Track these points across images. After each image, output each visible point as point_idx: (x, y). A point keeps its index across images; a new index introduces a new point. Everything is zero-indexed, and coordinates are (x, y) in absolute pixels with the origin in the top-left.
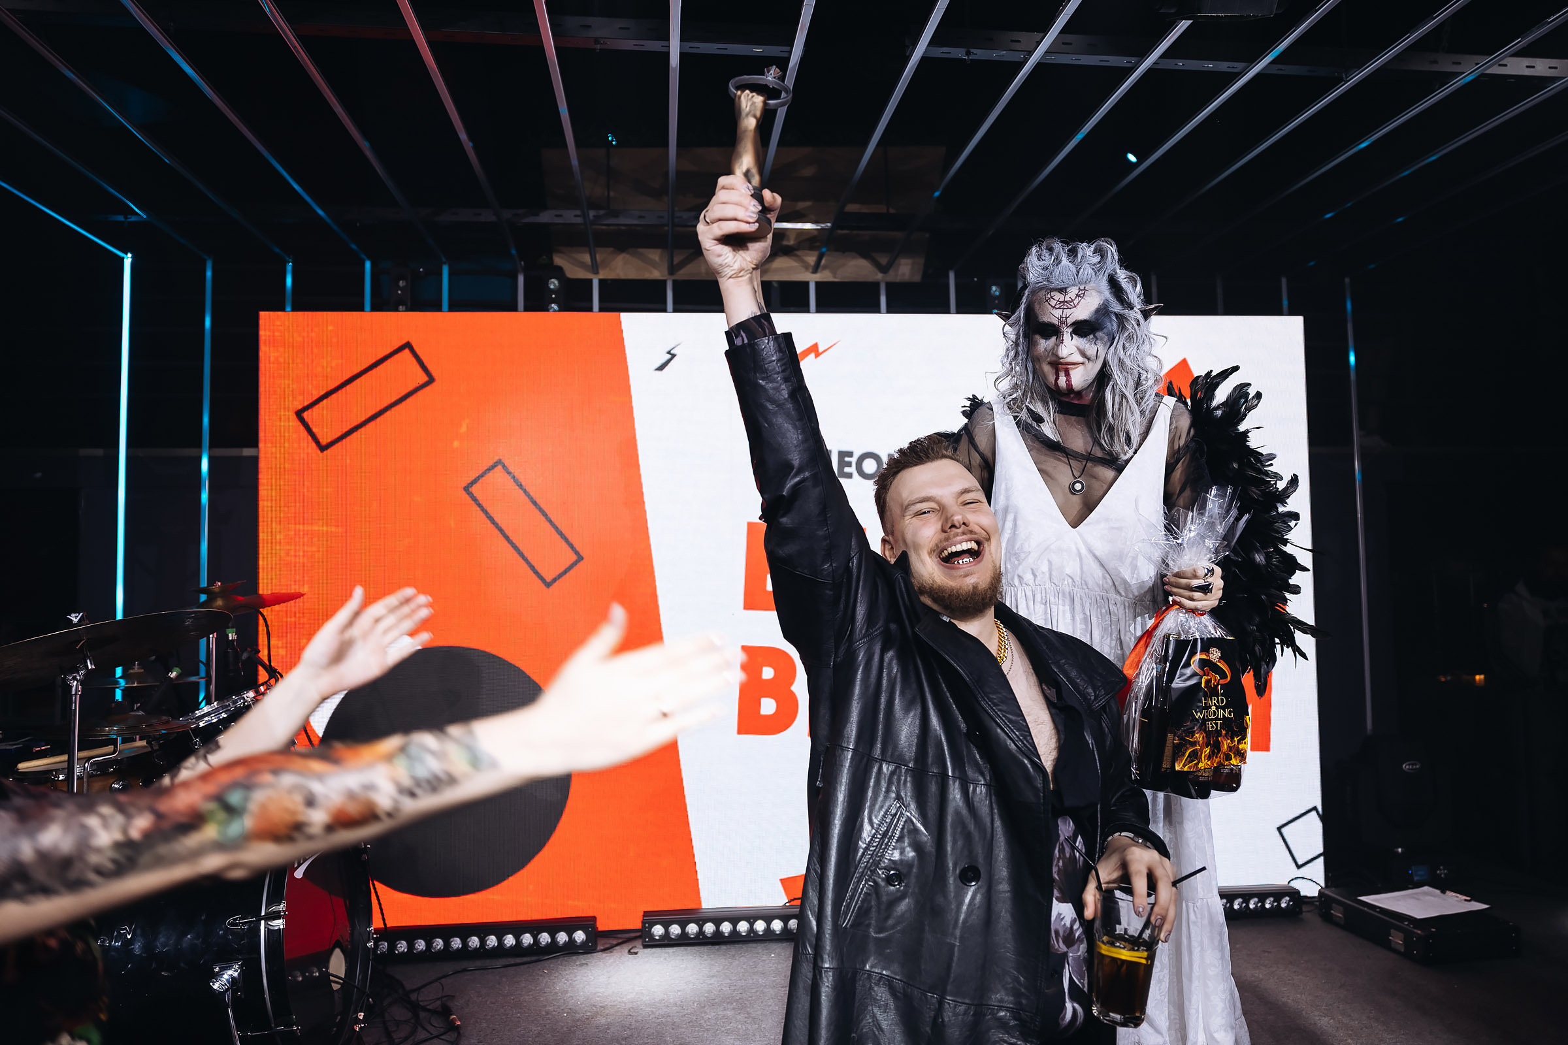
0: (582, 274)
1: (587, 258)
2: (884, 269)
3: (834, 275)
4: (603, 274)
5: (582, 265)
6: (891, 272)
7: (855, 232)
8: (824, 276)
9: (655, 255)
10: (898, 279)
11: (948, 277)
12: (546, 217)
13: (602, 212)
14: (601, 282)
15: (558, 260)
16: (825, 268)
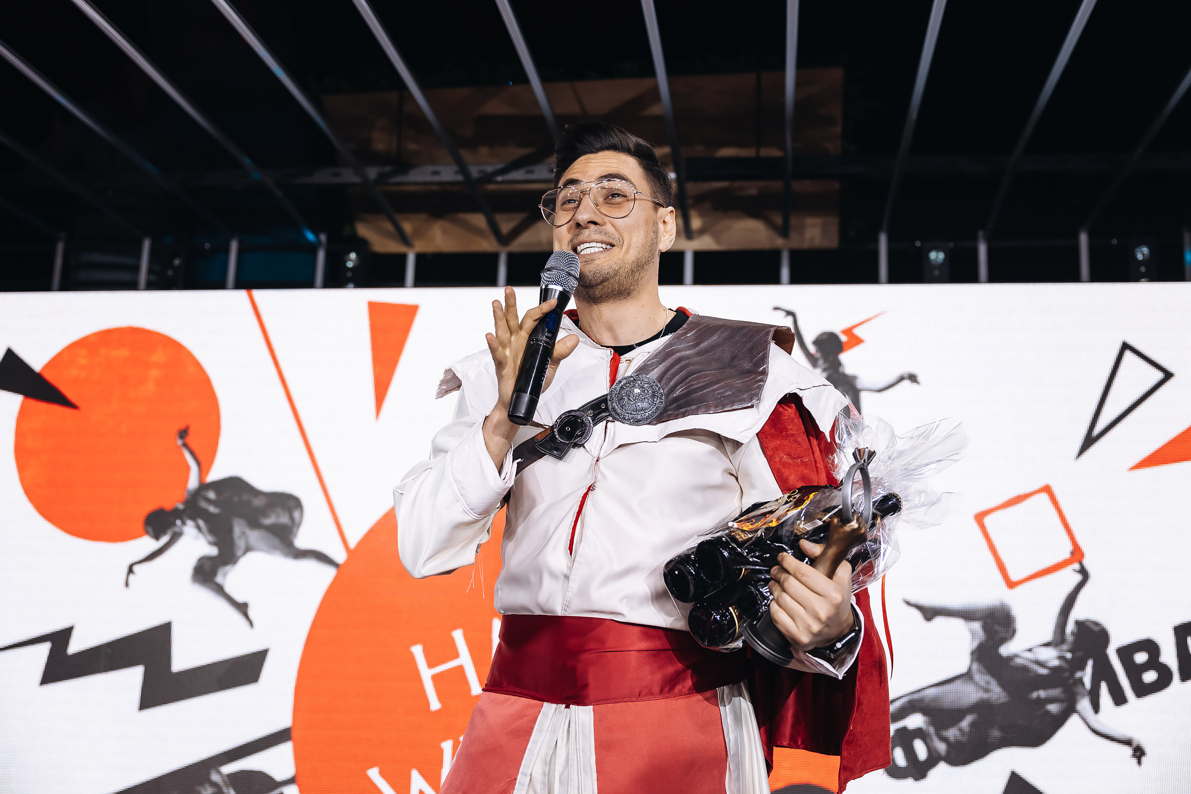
0: (393, 247)
1: (388, 226)
2: (784, 231)
3: (718, 240)
4: (420, 246)
5: (388, 235)
6: (793, 235)
7: (737, 184)
8: (706, 243)
9: (479, 220)
10: (806, 245)
11: (876, 241)
12: (322, 177)
13: (387, 169)
14: (420, 257)
15: (363, 230)
16: (702, 232)
